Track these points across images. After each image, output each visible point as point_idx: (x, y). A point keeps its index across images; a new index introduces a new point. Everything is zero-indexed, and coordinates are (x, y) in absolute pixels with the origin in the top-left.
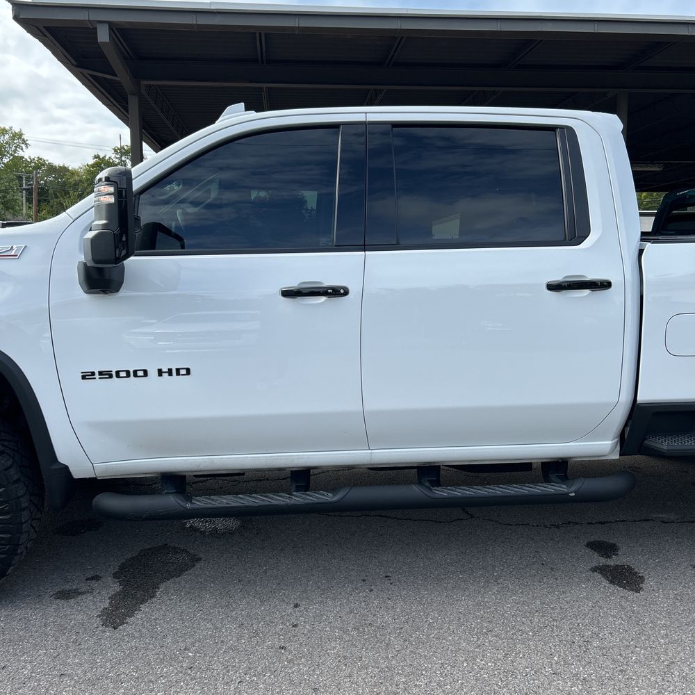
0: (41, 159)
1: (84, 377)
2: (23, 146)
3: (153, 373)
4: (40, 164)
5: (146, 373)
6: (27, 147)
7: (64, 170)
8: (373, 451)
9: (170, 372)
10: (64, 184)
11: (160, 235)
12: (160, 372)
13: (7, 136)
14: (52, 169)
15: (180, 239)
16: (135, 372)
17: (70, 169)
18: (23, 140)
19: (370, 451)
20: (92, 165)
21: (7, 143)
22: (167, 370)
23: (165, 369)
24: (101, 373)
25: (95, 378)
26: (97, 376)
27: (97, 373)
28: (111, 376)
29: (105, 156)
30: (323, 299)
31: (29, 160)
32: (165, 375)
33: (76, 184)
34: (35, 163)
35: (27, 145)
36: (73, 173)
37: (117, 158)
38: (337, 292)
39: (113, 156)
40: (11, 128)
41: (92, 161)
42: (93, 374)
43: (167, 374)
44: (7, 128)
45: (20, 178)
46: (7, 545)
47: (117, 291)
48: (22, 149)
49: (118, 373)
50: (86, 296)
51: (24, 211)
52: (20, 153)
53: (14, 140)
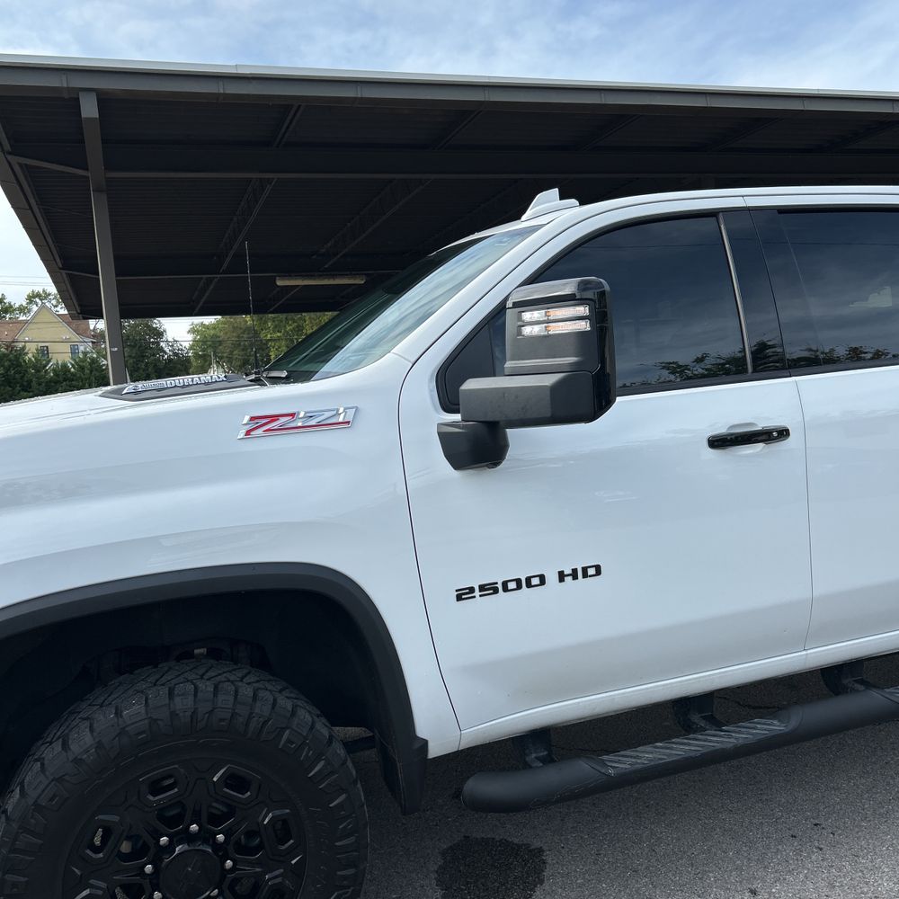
1: (459, 598)
3: (552, 578)
5: (542, 580)
8: (809, 652)
9: (574, 575)
12: (562, 576)
19: (804, 653)
22: (570, 572)
23: (568, 571)
24: (482, 588)
25: (474, 597)
26: (477, 593)
27: (477, 589)
28: (496, 591)
32: (568, 579)
42: (472, 590)
43: (570, 578)
46: (349, 887)
49: (505, 584)
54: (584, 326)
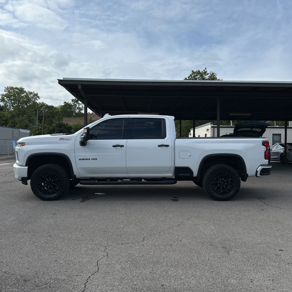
0: (43, 103)
1: (79, 160)
2: (38, 98)
3: (91, 159)
4: (43, 105)
5: (90, 159)
6: (39, 99)
7: (52, 107)
9: (94, 159)
10: (51, 113)
11: (93, 136)
12: (92, 159)
13: (32, 95)
14: (47, 107)
15: (96, 137)
16: (88, 159)
17: (54, 107)
18: (38, 96)
19: (128, 175)
20: (63, 106)
21: (32, 98)
29: (68, 103)
30: (120, 147)
31: (39, 103)
33: (57, 112)
34: (41, 104)
35: (39, 98)
36: (56, 108)
37: (73, 103)
38: (122, 146)
39: (71, 102)
40: (34, 92)
41: (63, 104)
42: (81, 159)
44: (32, 92)
45: (36, 111)
47: (86, 145)
48: (37, 100)
49: (85, 159)
50: (80, 146)
51: (37, 123)
52: (36, 101)
53: (35, 96)
54: (86, 132)
